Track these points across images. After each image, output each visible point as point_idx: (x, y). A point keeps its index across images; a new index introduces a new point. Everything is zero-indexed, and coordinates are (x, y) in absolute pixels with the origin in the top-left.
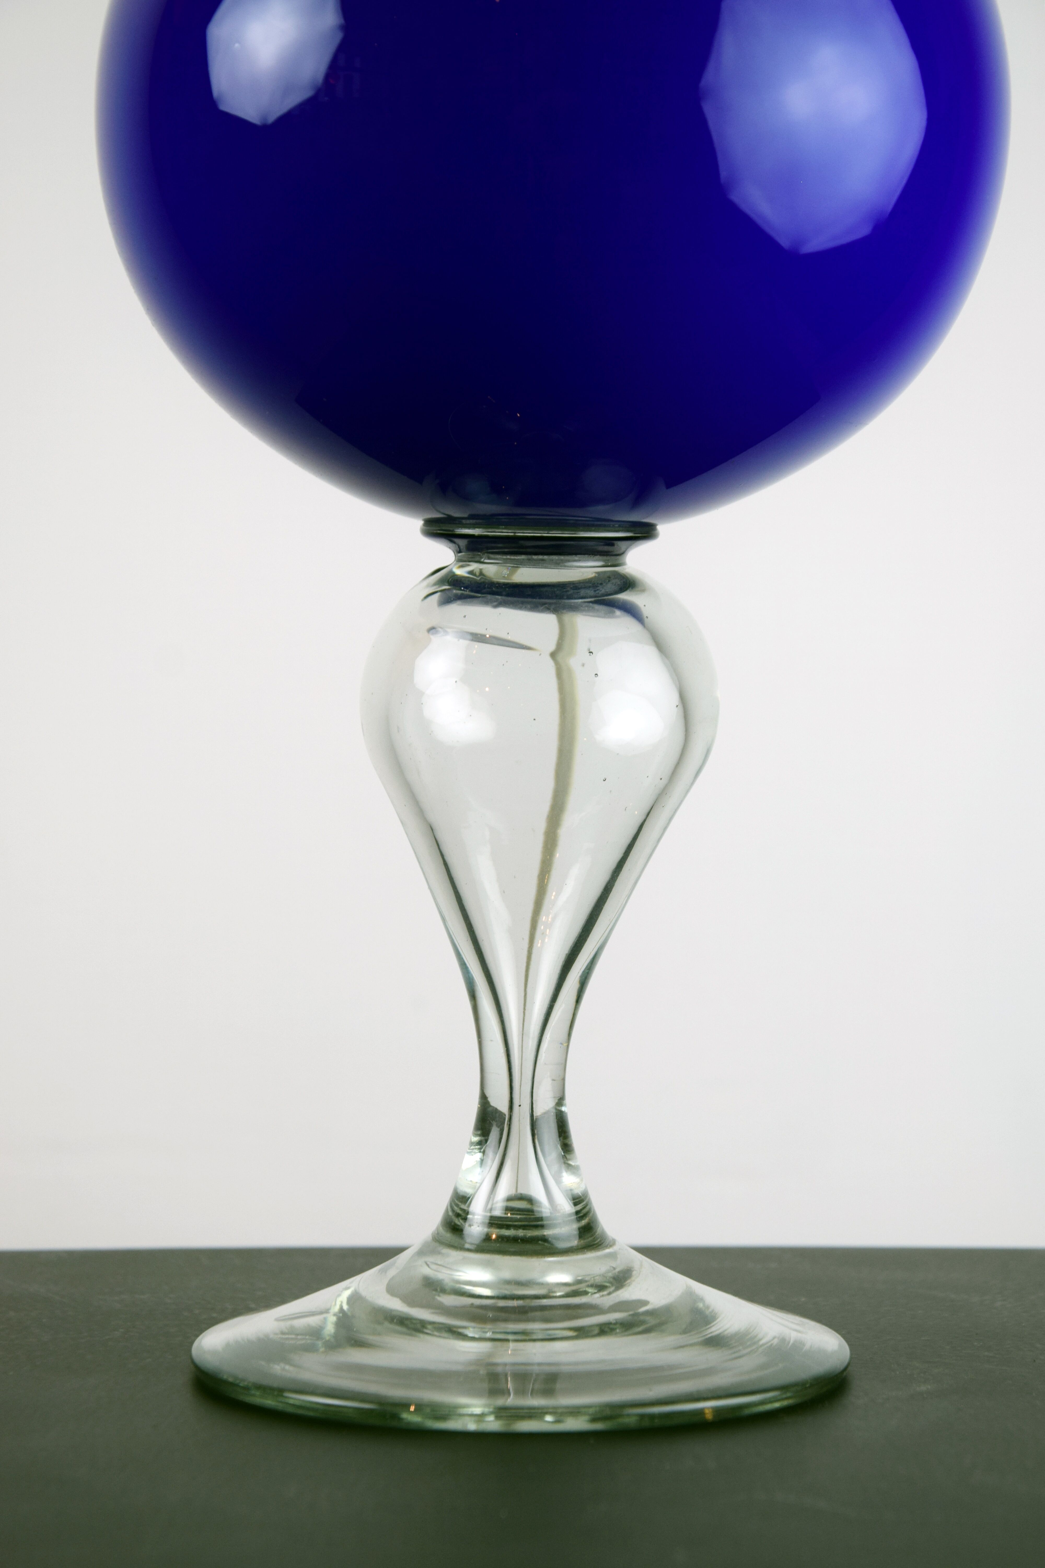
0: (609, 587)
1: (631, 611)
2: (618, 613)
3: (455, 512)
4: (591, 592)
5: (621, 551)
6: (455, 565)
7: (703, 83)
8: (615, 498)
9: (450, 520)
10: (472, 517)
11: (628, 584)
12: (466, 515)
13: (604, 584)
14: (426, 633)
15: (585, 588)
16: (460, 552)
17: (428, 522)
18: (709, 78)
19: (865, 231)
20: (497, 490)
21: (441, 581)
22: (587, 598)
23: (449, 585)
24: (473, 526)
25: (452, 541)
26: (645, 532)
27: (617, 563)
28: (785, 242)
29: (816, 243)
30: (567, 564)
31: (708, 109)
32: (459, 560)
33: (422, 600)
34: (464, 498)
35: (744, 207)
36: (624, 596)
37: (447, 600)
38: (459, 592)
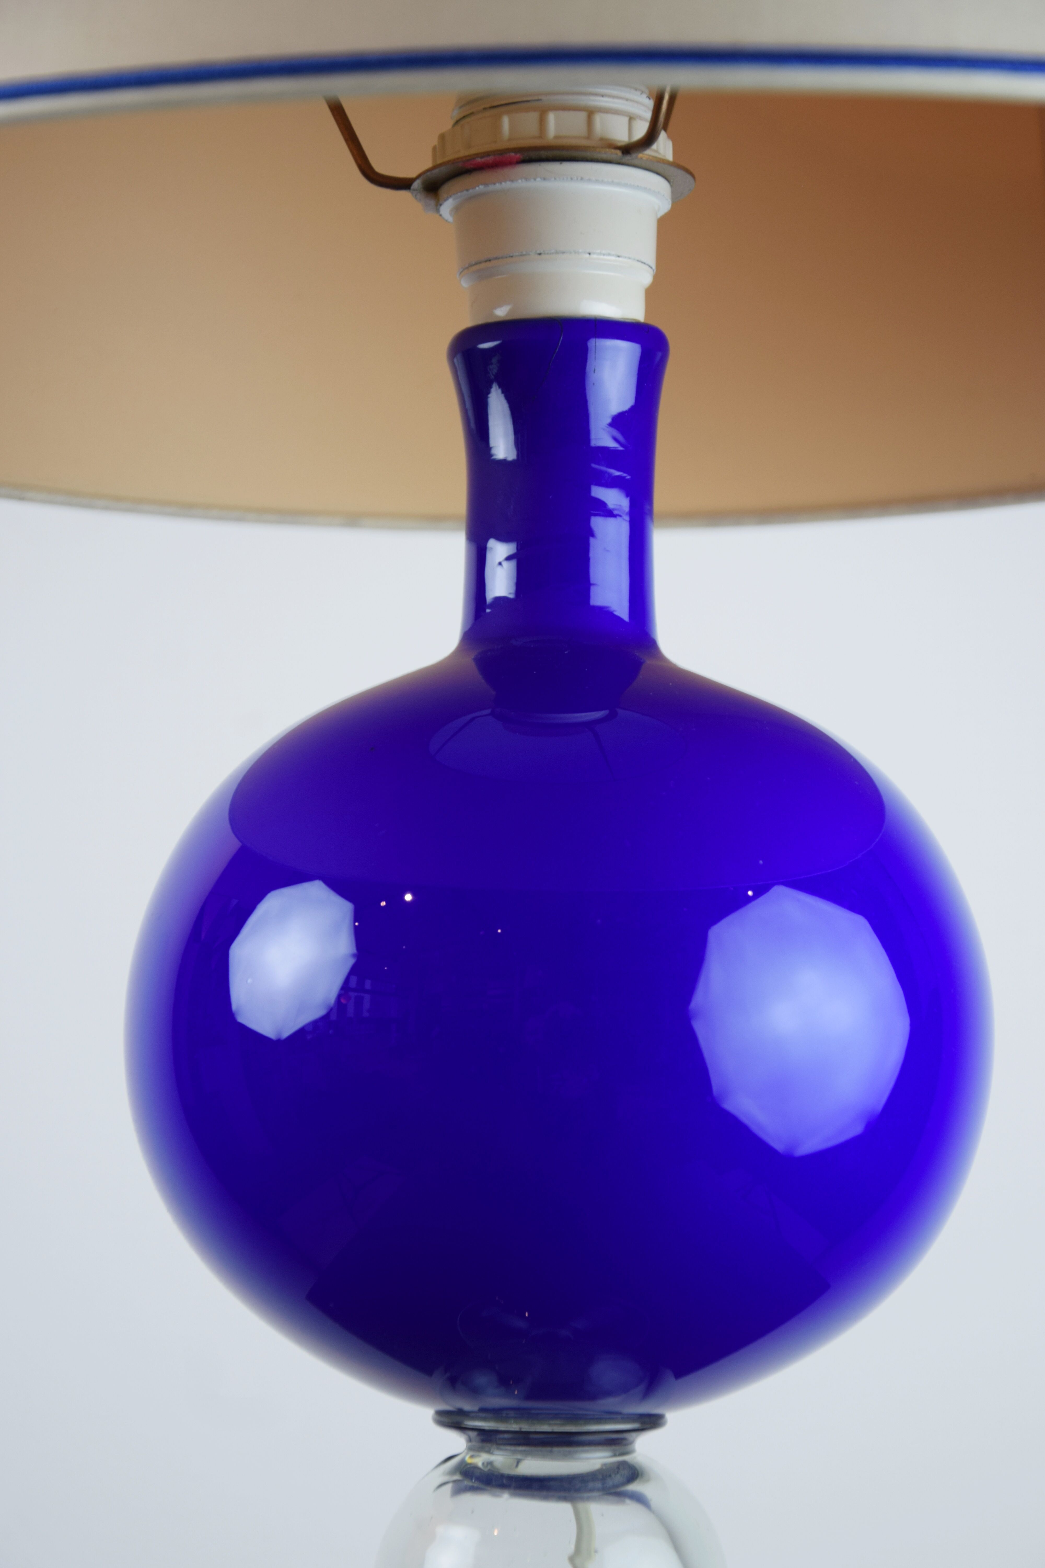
0: (618, 1479)
1: (639, 1499)
2: (628, 1501)
3: (467, 1406)
4: (599, 1485)
5: (630, 1442)
6: (467, 1454)
7: (693, 1005)
8: (622, 1389)
9: (460, 1413)
10: (482, 1410)
11: (636, 1473)
12: (476, 1409)
13: (613, 1476)
15: (593, 1479)
16: (471, 1442)
17: (441, 1413)
18: (698, 1000)
19: (857, 1129)
20: (506, 1382)
21: (452, 1472)
22: (596, 1488)
23: (461, 1474)
24: (484, 1419)
25: (463, 1432)
26: (652, 1422)
27: (625, 1452)
28: (781, 1145)
29: (810, 1145)
30: (575, 1456)
31: (698, 1026)
32: (470, 1449)
33: (434, 1489)
34: (474, 1391)
35: (737, 1115)
36: (633, 1487)
37: (459, 1490)
38: (470, 1481)
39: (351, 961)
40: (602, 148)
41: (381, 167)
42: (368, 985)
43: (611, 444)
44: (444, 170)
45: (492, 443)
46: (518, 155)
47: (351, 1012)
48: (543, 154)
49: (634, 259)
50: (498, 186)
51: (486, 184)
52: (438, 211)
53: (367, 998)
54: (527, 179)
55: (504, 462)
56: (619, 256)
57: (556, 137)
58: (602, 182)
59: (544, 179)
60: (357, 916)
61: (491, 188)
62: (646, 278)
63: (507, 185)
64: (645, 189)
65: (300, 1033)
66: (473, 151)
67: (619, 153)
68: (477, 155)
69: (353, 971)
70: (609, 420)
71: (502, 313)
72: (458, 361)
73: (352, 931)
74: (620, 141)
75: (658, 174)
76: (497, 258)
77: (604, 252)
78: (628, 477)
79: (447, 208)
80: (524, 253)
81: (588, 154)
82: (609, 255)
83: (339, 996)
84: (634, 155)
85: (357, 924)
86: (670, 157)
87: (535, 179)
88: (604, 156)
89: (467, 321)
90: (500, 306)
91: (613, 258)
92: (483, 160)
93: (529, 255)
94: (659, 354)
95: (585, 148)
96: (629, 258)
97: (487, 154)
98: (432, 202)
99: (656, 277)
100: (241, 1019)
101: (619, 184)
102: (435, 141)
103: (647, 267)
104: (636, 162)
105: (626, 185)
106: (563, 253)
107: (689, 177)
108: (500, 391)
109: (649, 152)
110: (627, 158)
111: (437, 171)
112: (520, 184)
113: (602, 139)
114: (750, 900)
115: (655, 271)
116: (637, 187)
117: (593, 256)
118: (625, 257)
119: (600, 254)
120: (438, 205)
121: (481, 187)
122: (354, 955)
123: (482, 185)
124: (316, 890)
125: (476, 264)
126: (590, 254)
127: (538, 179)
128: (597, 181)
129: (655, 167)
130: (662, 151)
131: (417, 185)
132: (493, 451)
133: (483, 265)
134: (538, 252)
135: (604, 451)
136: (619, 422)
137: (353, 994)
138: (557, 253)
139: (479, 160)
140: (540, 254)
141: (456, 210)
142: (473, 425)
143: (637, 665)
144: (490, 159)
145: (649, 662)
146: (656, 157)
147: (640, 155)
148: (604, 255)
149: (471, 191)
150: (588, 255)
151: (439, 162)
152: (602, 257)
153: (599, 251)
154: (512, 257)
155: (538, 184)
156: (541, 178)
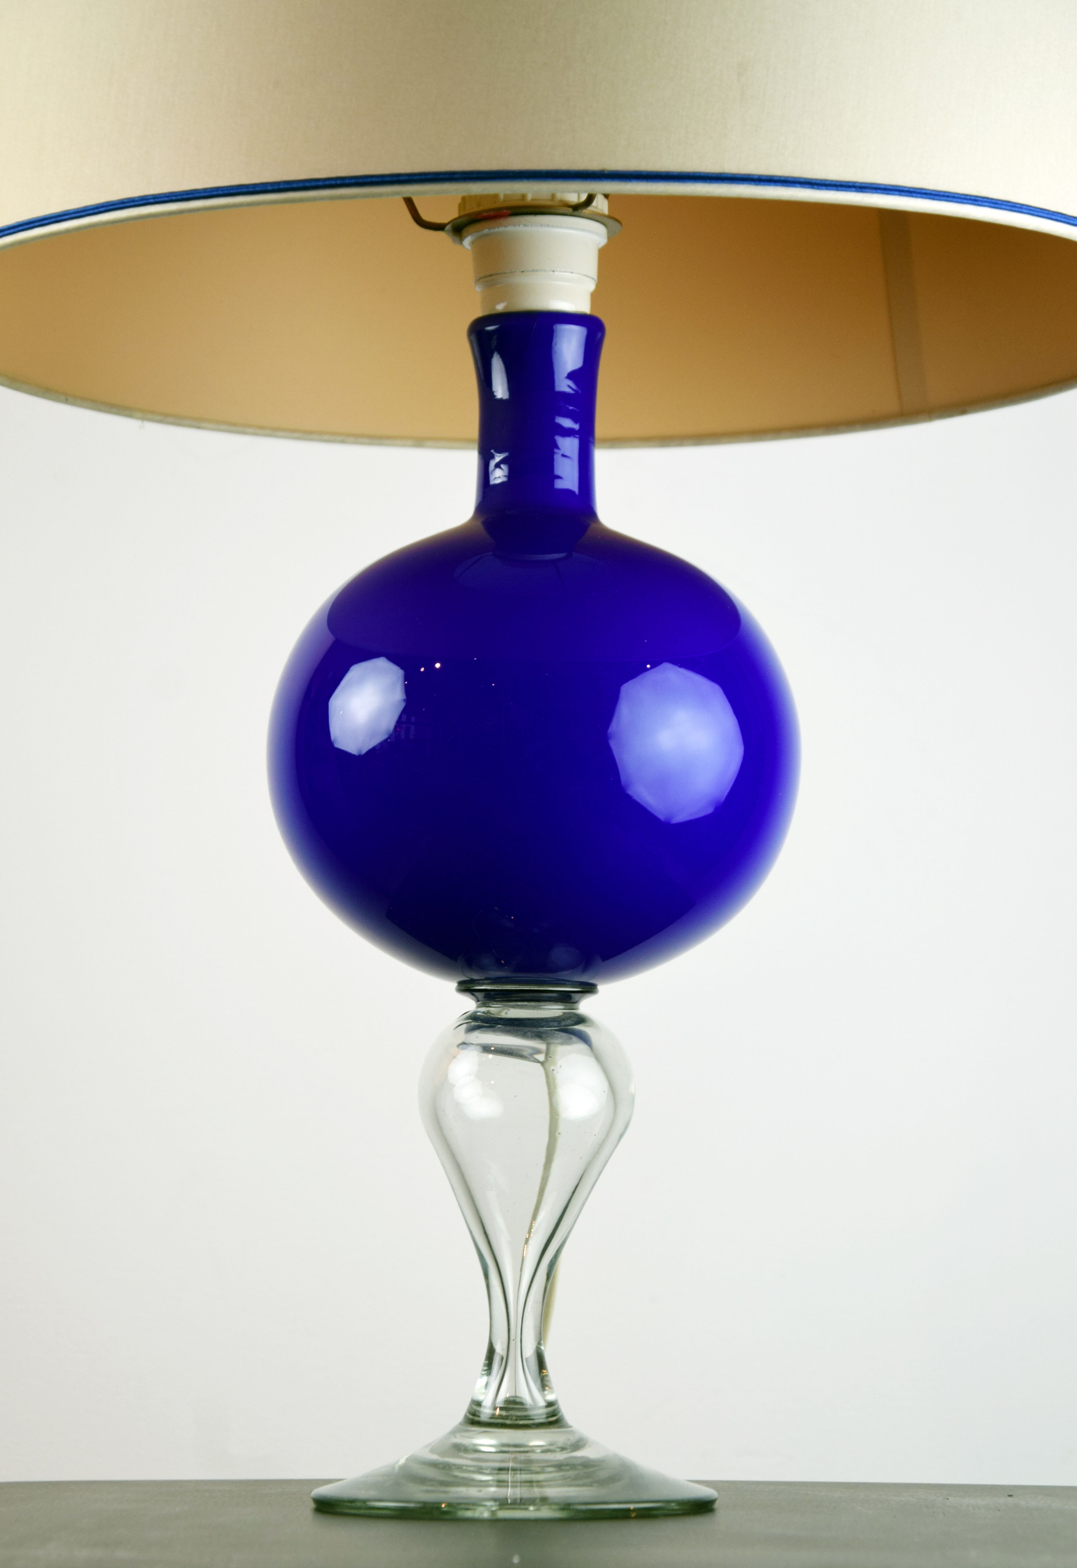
0: (569, 1022)
1: (584, 1038)
2: (574, 1038)
3: (475, 976)
4: (557, 1025)
5: (577, 1000)
6: (476, 1008)
7: (610, 730)
8: (572, 967)
9: (472, 981)
10: (487, 979)
11: (581, 1020)
12: (483, 978)
13: (565, 1020)
14: (457, 1049)
15: (552, 1021)
16: (478, 1001)
17: (460, 983)
18: (613, 727)
19: (710, 810)
20: (502, 963)
21: (467, 1019)
22: (554, 1027)
23: (472, 1020)
24: (487, 984)
25: (473, 995)
26: (589, 989)
27: (573, 1008)
28: (662, 817)
29: (680, 817)
30: (542, 1007)
31: (613, 744)
32: (479, 1005)
33: (454, 1029)
34: (482, 968)
35: (636, 798)
36: (578, 1028)
37: (471, 1029)
38: (477, 1024)
39: (403, 705)
40: (560, 206)
41: (426, 216)
42: (413, 719)
43: (568, 390)
44: (464, 220)
45: (494, 389)
46: (509, 211)
47: (403, 736)
48: (524, 210)
49: (582, 274)
50: (496, 230)
51: (490, 229)
52: (461, 243)
53: (413, 728)
54: (514, 225)
55: (501, 400)
56: (572, 273)
57: (532, 200)
58: (561, 227)
59: (525, 225)
60: (406, 678)
61: (493, 231)
62: (591, 286)
63: (502, 229)
64: (589, 231)
65: (372, 751)
66: (481, 208)
67: (571, 210)
68: (483, 211)
69: (404, 712)
70: (566, 375)
71: (500, 307)
72: (473, 337)
73: (404, 686)
74: (573, 202)
75: (597, 221)
76: (496, 274)
77: (562, 270)
78: (577, 410)
79: (467, 241)
80: (513, 271)
81: (552, 211)
82: (566, 272)
83: (396, 727)
84: (580, 211)
85: (406, 683)
86: (606, 211)
87: (519, 225)
88: (561, 211)
89: (478, 313)
90: (499, 303)
91: (569, 274)
92: (488, 214)
93: (516, 272)
94: (600, 335)
95: (550, 207)
96: (579, 274)
97: (490, 210)
98: (458, 239)
99: (598, 286)
100: (337, 745)
101: (571, 228)
102: (459, 201)
103: (591, 280)
104: (581, 214)
105: (576, 229)
106: (537, 271)
107: (617, 224)
108: (498, 356)
109: (590, 208)
110: (576, 213)
111: (459, 220)
112: (510, 229)
113: (561, 201)
114: (648, 669)
115: (597, 281)
116: (583, 230)
117: (556, 273)
118: (576, 273)
119: (560, 271)
120: (461, 240)
121: (487, 230)
122: (405, 700)
123: (487, 228)
124: (382, 663)
125: (484, 277)
126: (553, 271)
127: (521, 226)
128: (557, 227)
129: (596, 218)
130: (600, 207)
131: (448, 227)
132: (495, 394)
133: (489, 279)
134: (522, 270)
135: (563, 394)
136: (572, 376)
137: (404, 726)
138: (533, 271)
139: (485, 214)
140: (523, 272)
141: (473, 243)
142: (482, 377)
143: (585, 528)
144: (492, 213)
145: (593, 525)
146: (594, 212)
147: (584, 211)
148: (563, 272)
149: (480, 233)
150: (552, 273)
151: (462, 214)
152: (561, 273)
153: (559, 270)
154: (506, 273)
155: (521, 229)
156: (523, 225)
